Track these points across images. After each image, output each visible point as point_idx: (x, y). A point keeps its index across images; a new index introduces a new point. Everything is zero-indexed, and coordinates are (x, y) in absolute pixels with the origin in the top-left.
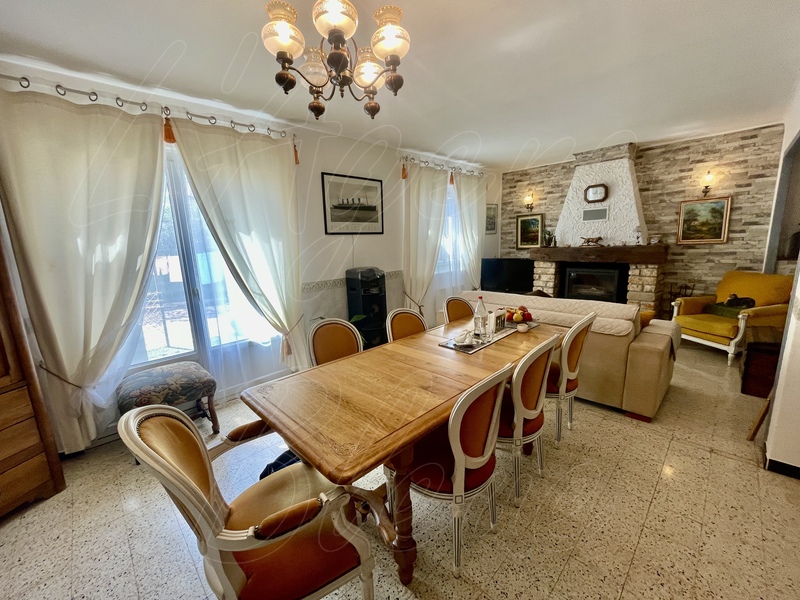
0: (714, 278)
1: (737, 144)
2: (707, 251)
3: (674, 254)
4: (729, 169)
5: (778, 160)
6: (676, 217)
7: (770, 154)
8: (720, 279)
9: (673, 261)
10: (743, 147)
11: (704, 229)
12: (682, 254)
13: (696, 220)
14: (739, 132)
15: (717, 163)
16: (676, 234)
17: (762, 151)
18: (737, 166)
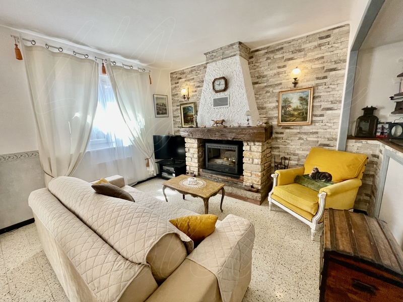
0: (304, 152)
1: (316, 43)
2: (298, 131)
3: (277, 133)
4: (311, 64)
5: (346, 56)
6: (277, 104)
7: (340, 51)
8: (308, 153)
9: (276, 138)
10: (320, 45)
11: (296, 113)
12: (282, 133)
13: (290, 106)
14: (317, 33)
15: (302, 60)
16: (278, 117)
17: (334, 49)
18: (316, 62)
